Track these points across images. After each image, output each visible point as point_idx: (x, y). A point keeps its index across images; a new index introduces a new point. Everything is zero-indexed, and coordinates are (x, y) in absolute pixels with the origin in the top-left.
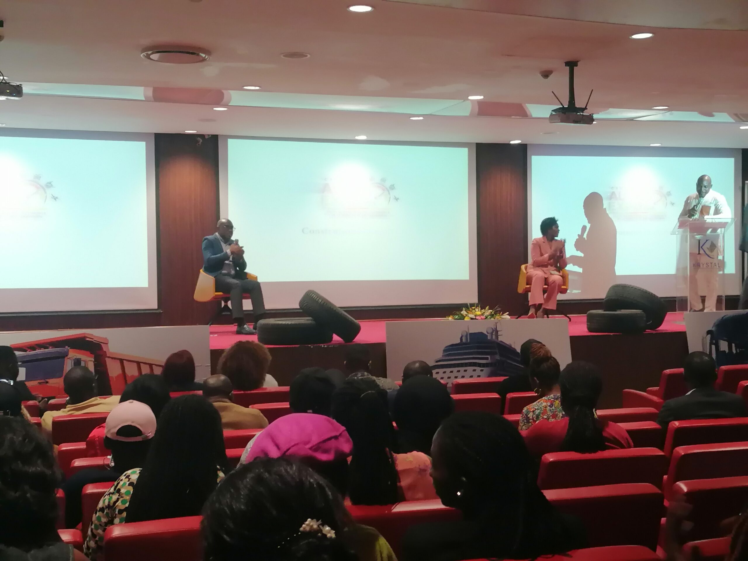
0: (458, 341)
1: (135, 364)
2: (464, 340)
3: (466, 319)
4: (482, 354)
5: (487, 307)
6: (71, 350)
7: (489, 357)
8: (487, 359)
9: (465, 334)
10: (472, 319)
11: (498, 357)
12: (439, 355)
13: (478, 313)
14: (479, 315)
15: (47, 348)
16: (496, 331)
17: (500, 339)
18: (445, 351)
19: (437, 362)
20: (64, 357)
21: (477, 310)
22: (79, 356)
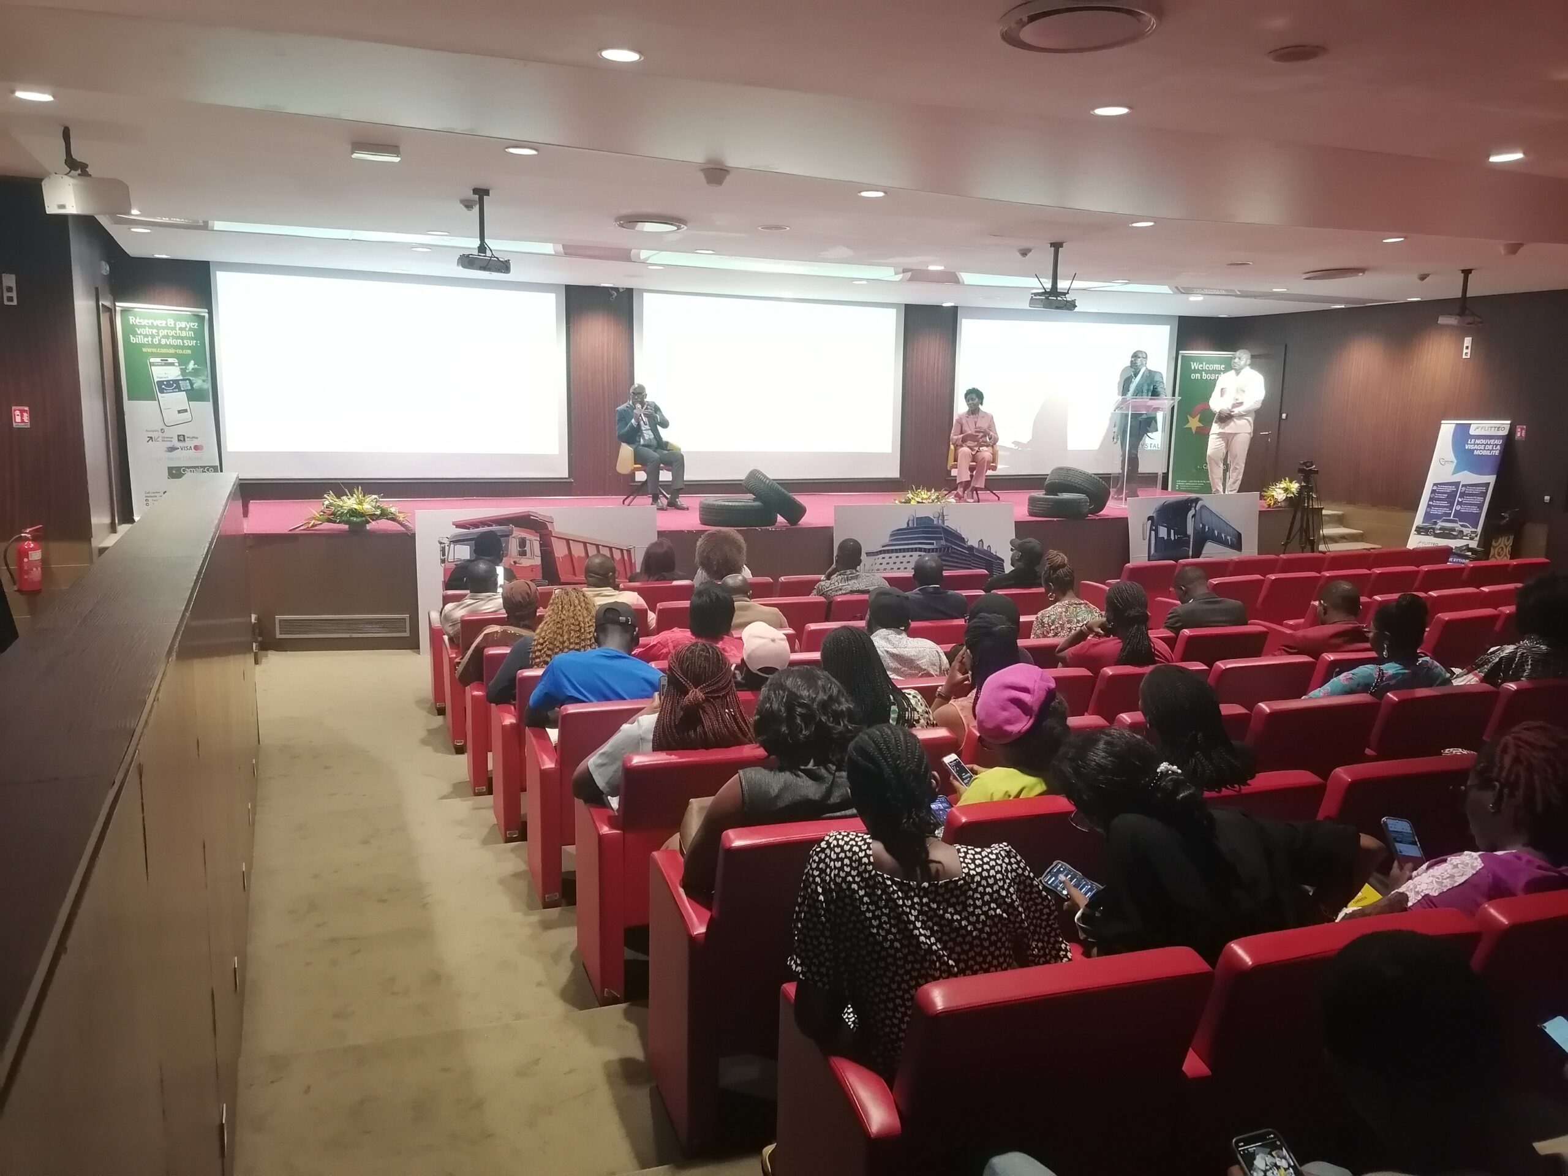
0: (905, 526)
1: (582, 544)
2: (911, 525)
3: (913, 502)
4: (926, 539)
5: (933, 490)
6: (514, 528)
7: (935, 542)
8: (933, 544)
9: (912, 518)
10: (918, 502)
11: (943, 542)
12: (886, 540)
13: (925, 496)
14: (926, 499)
15: (492, 526)
16: (942, 516)
17: (946, 524)
18: (892, 535)
19: (883, 547)
20: (508, 536)
21: (923, 493)
22: (524, 535)
